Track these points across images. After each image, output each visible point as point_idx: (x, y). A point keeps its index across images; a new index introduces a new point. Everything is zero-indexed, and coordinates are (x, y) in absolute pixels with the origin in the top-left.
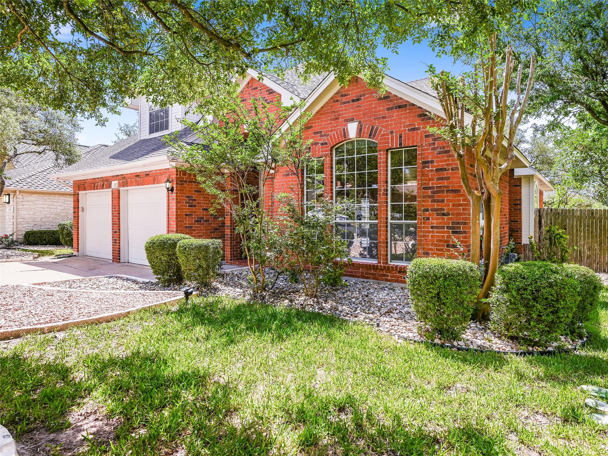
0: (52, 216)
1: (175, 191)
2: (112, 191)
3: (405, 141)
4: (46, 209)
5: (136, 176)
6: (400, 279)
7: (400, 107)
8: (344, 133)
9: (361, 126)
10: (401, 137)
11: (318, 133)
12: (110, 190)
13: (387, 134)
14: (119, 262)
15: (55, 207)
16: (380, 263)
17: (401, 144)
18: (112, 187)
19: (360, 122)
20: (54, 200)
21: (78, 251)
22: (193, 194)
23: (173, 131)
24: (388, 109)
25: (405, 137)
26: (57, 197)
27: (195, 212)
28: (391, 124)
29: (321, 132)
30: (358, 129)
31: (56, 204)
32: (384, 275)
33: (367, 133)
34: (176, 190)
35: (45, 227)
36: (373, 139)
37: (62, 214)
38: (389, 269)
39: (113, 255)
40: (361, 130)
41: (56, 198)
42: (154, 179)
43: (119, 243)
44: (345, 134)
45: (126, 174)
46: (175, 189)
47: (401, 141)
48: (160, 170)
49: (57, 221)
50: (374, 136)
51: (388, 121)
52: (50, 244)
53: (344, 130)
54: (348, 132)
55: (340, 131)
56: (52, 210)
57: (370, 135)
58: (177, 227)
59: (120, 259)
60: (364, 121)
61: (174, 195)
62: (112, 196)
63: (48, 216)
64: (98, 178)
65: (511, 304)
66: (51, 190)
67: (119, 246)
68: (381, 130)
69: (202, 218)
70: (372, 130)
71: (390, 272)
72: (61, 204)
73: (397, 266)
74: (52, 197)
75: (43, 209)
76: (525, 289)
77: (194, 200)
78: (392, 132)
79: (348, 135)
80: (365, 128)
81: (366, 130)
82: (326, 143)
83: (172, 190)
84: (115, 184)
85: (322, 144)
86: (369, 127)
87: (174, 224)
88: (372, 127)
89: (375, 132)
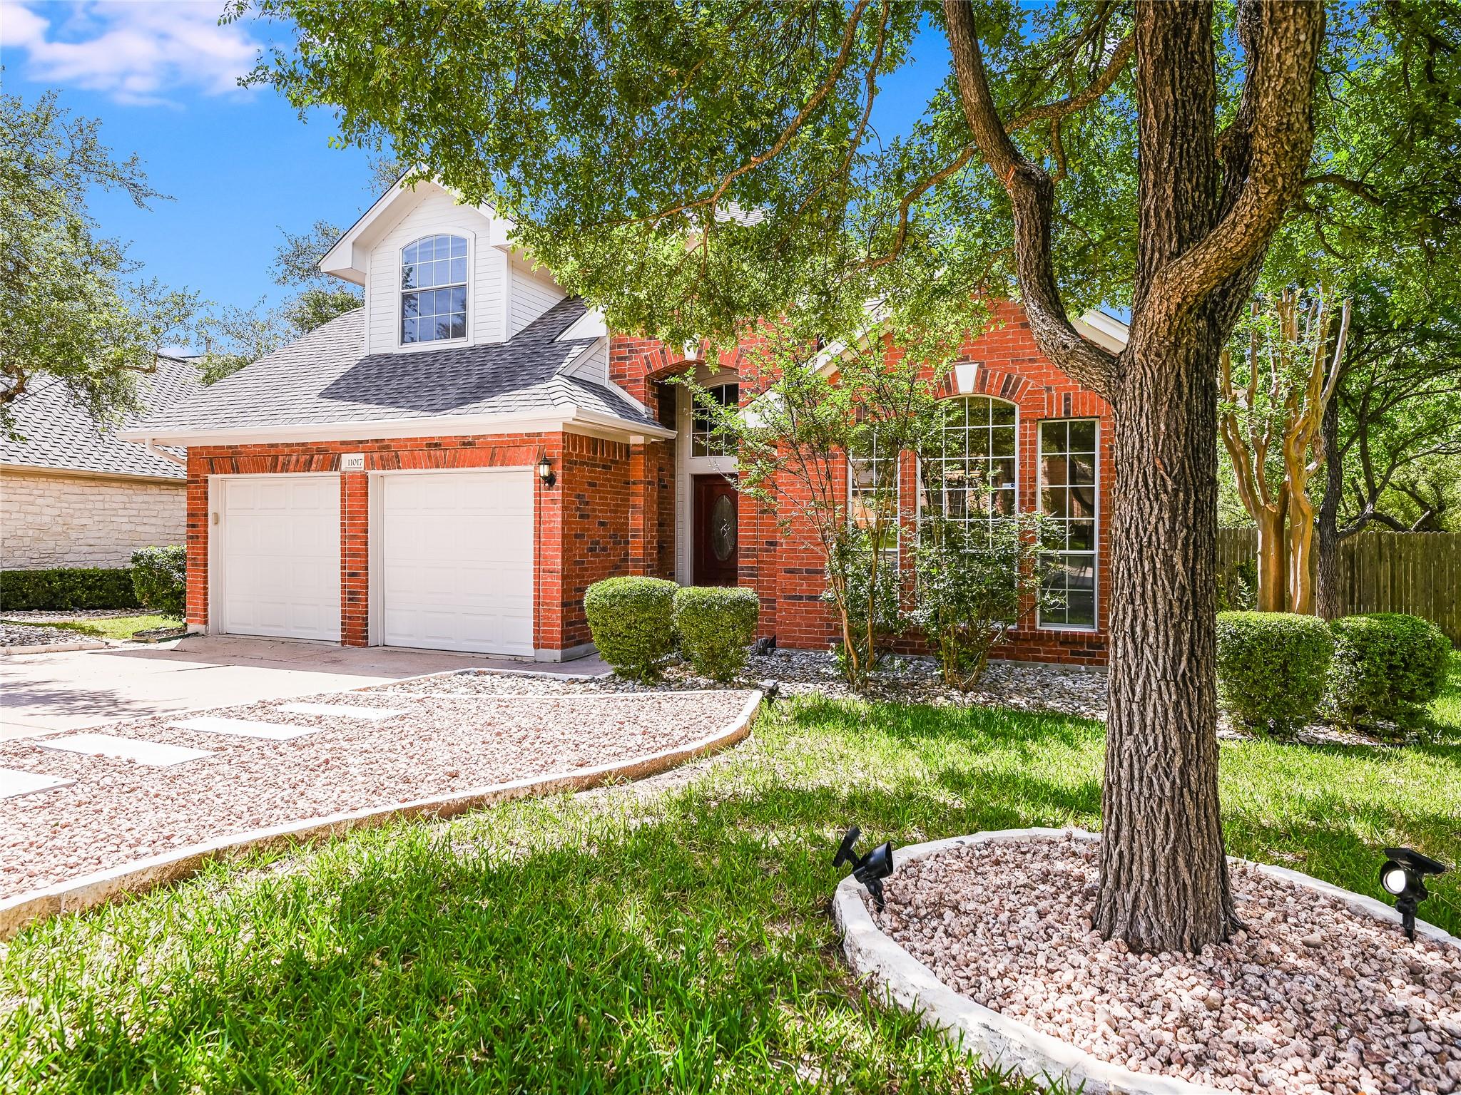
0: (30, 533)
1: (559, 483)
2: (343, 478)
3: (1076, 406)
4: (15, 516)
5: (429, 445)
6: (1064, 656)
8: (948, 383)
9: (985, 372)
10: (1067, 399)
12: (338, 473)
13: (1040, 392)
14: (366, 645)
15: (36, 509)
16: (1023, 628)
17: (1067, 412)
18: (343, 469)
19: (981, 365)
20: (35, 492)
21: (206, 623)
22: (586, 490)
23: (480, 341)
25: (1076, 400)
26: (43, 483)
27: (588, 530)
28: (1048, 375)
30: (977, 378)
31: (40, 501)
32: (1032, 651)
33: (997, 387)
34: (563, 481)
35: (12, 561)
36: (1010, 398)
37: (54, 529)
38: (1041, 638)
39: (343, 630)
40: (984, 379)
41: (40, 486)
42: (493, 455)
43: (367, 600)
44: (950, 384)
45: (393, 440)
46: (559, 478)
47: (1067, 406)
48: (509, 435)
49: (43, 545)
50: (1013, 393)
51: (1040, 368)
52: (40, 609)
53: (947, 376)
54: (955, 381)
56: (29, 518)
57: (1004, 391)
58: (563, 564)
59: (367, 638)
60: (989, 364)
61: (557, 494)
62: (343, 489)
63: (20, 533)
64: (287, 445)
65: (1369, 675)
66: (30, 464)
67: (367, 606)
68: (1027, 383)
69: (598, 543)
70: (1008, 381)
71: (1042, 645)
72: (51, 501)
73: (1057, 633)
74: (30, 483)
75: (7, 515)
76: (1392, 653)
77: (587, 503)
78: (1049, 389)
79: (956, 388)
80: (993, 376)
81: (995, 380)
83: (550, 480)
84: (352, 462)
86: (1001, 376)
87: (556, 557)
88: (1009, 376)
89: (1015, 386)
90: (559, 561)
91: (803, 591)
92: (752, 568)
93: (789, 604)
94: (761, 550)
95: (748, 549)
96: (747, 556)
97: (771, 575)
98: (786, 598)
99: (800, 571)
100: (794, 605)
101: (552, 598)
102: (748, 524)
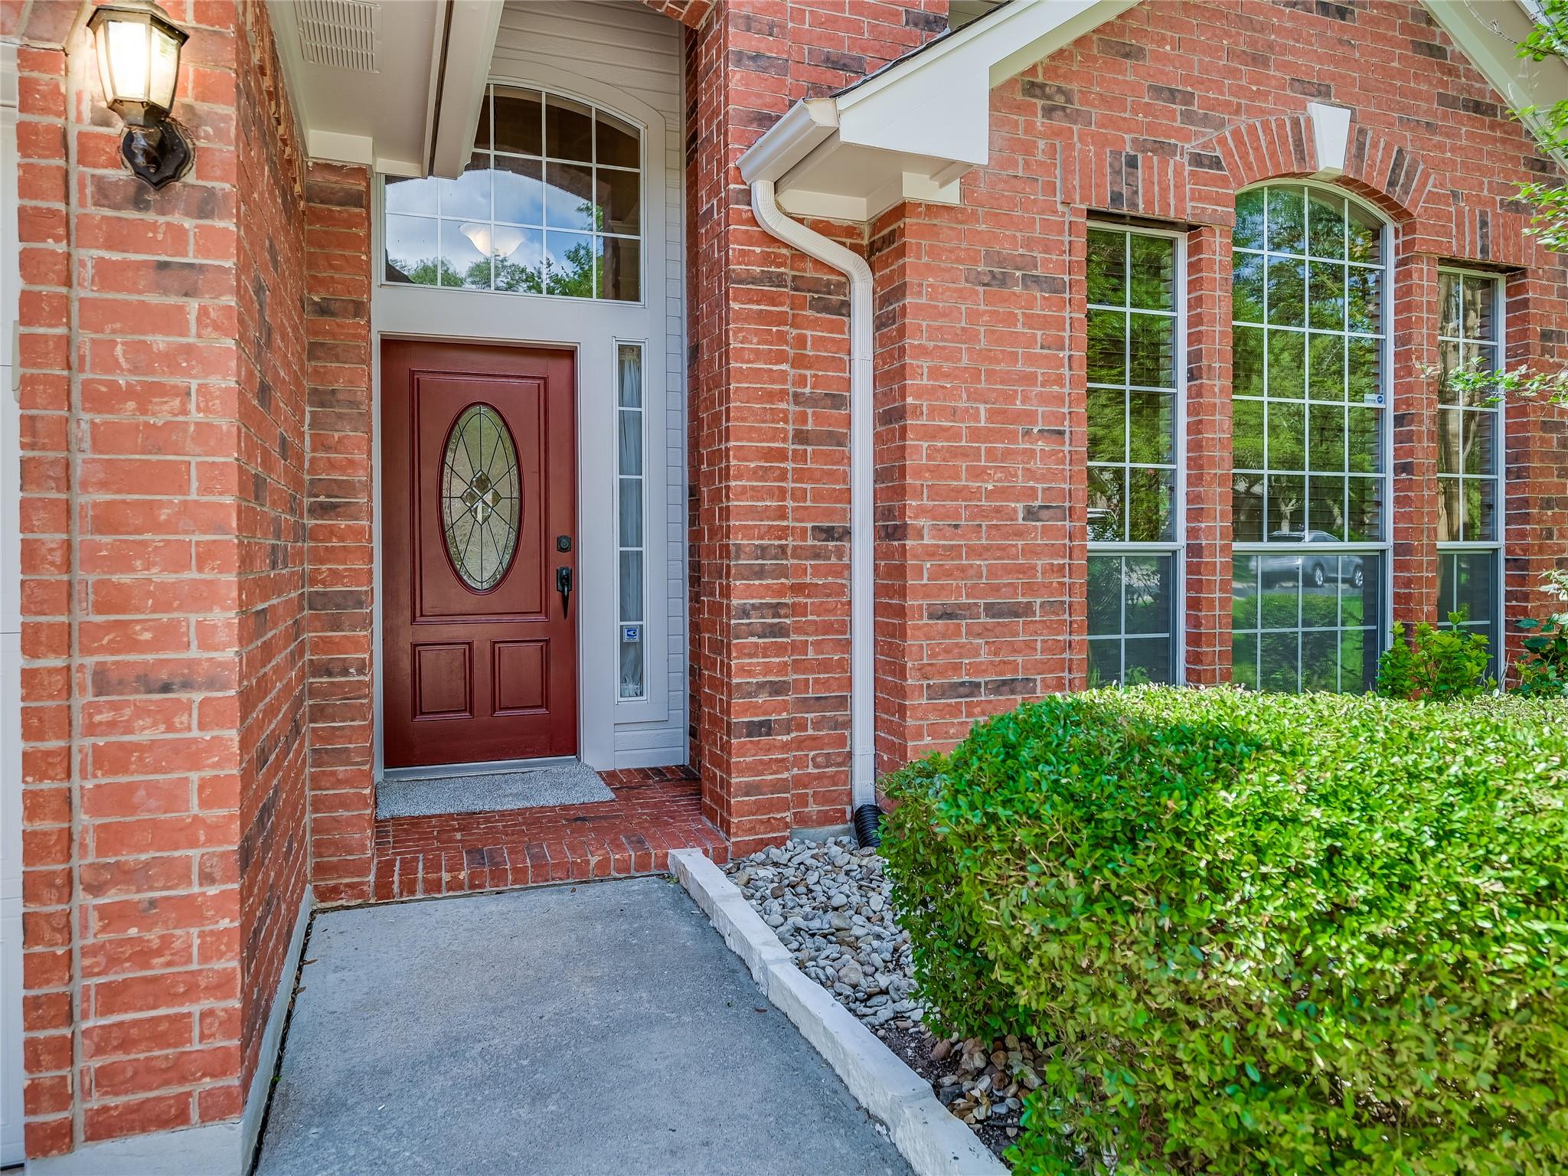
3: (1496, 242)
7: (1476, 107)
8: (1298, 143)
9: (1362, 132)
10: (1484, 223)
11: (1172, 95)
13: (1445, 200)
17: (1485, 251)
19: (1354, 114)
24: (1443, 99)
25: (1497, 228)
28: (1453, 164)
29: (1188, 98)
30: (1350, 142)
33: (1380, 174)
36: (1399, 202)
40: (1361, 147)
44: (1302, 143)
47: (1484, 236)
50: (1405, 190)
51: (1442, 147)
53: (1296, 123)
54: (1311, 140)
55: (1281, 125)
68: (1426, 176)
70: (1398, 165)
78: (1457, 195)
79: (1314, 158)
80: (1375, 145)
81: (1378, 157)
82: (1216, 163)
85: (1197, 160)
86: (1388, 147)
87: (202, 597)
88: (1400, 151)
89: (1409, 177)
90: (224, 617)
91: (976, 669)
92: (775, 609)
93: (941, 711)
94: (797, 552)
95: (763, 552)
96: (761, 573)
97: (828, 628)
98: (935, 692)
99: (969, 610)
100: (955, 710)
101: (186, 834)
102: (755, 474)
